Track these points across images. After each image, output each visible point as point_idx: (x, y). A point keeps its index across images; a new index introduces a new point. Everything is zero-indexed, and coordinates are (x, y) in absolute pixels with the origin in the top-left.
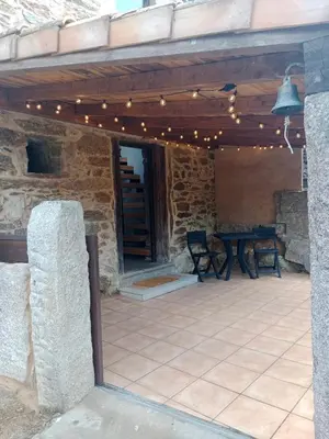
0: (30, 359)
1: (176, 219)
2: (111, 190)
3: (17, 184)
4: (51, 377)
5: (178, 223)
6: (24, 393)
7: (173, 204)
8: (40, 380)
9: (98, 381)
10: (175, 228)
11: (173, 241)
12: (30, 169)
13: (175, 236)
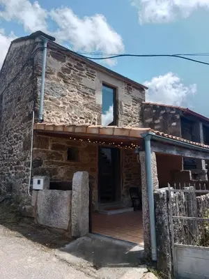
0: (70, 221)
1: (125, 181)
2: (97, 167)
3: (64, 164)
4: (77, 226)
5: (126, 183)
6: (67, 233)
7: (124, 174)
8: (73, 227)
9: (90, 231)
10: (124, 185)
11: (123, 191)
12: (68, 159)
13: (124, 189)
